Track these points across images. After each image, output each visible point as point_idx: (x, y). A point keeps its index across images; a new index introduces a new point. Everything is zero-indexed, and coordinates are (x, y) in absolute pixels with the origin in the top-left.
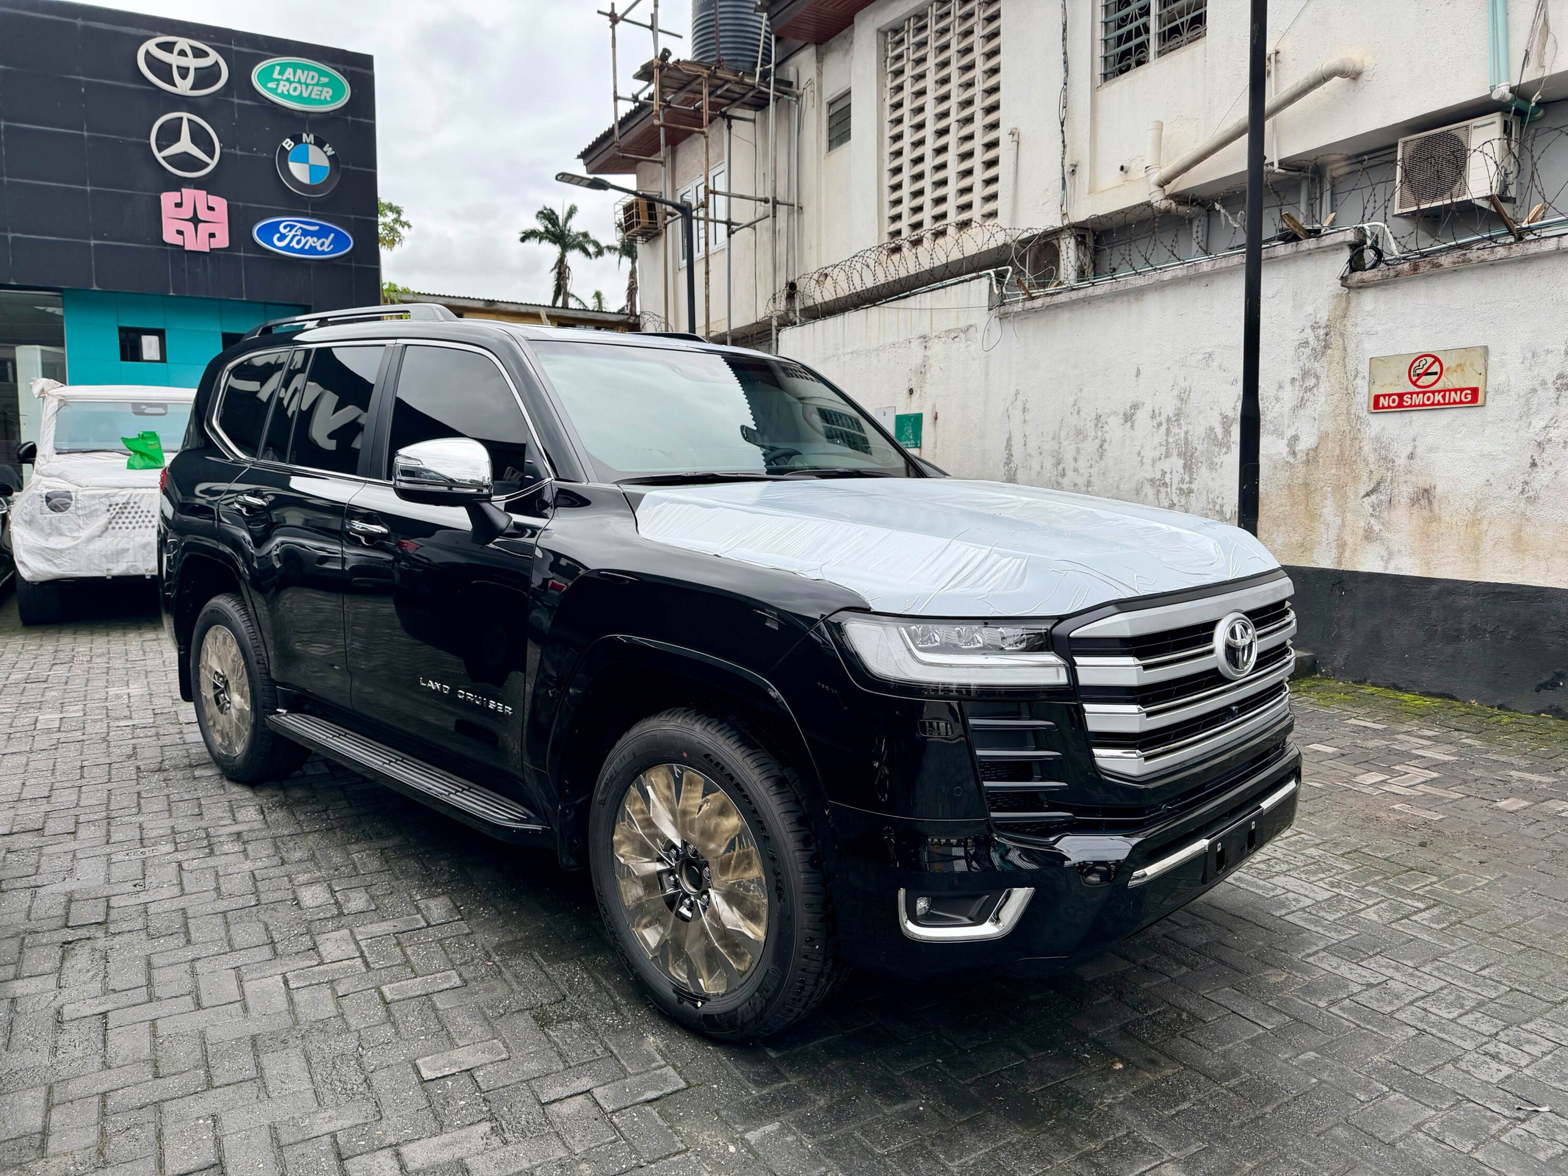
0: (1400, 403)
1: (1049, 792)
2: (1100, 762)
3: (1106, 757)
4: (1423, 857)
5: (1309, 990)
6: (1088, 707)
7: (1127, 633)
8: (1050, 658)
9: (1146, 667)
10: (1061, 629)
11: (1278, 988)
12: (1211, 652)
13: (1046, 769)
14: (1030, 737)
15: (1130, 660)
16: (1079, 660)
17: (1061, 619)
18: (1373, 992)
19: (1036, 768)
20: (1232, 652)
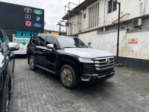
3: (97, 68)
6: (95, 65)
16: (95, 61)
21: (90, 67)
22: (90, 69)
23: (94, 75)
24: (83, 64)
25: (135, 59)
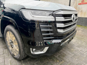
0: (81, 4)
1: (51, 35)
2: (58, 31)
3: (59, 30)
4: (82, 38)
5: (75, 51)
6: (57, 24)
7: (63, 14)
8: (52, 17)
9: (65, 19)
10: (54, 13)
11: (73, 51)
12: (71, 18)
13: (51, 32)
14: (49, 28)
15: (63, 18)
16: (56, 17)
17: (54, 11)
18: (81, 51)
19: (50, 32)
20: (74, 18)
21: (47, 28)
22: (48, 32)
23: (54, 41)
24: (33, 22)
25: (83, 18)
